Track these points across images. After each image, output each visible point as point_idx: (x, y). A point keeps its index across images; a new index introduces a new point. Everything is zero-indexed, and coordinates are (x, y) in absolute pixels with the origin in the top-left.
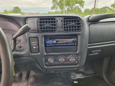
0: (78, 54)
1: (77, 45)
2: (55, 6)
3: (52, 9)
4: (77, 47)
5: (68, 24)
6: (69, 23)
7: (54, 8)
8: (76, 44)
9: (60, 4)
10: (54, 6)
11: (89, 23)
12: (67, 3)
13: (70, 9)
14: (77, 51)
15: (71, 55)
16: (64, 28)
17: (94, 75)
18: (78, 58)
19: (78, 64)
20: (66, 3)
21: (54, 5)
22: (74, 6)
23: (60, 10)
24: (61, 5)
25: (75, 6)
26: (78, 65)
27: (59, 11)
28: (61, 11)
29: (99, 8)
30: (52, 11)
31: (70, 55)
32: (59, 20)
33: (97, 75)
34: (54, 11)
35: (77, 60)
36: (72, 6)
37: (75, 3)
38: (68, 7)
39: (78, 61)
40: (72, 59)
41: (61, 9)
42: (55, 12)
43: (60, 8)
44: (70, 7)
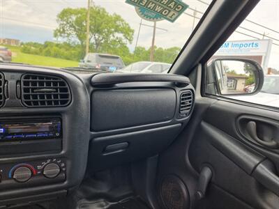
0: (64, 157)
1: (61, 136)
2: (64, 30)
3: (56, 35)
4: (62, 141)
5: (36, 89)
6: (40, 88)
7: (63, 35)
8: (58, 134)
9: (77, 27)
10: (62, 30)
11: (92, 89)
12: (95, 26)
13: (102, 42)
14: (62, 150)
15: (49, 161)
16: (27, 97)
17: (131, 197)
18: (65, 167)
19: (65, 181)
20: (92, 27)
21: (63, 26)
22: (111, 35)
23: (78, 41)
24: (79, 29)
25: (114, 36)
26: (66, 183)
27: (74, 42)
28: (80, 43)
29: (164, 49)
30: (55, 39)
31: (45, 159)
32: (12, 78)
33: (138, 196)
34: (61, 40)
35: (64, 169)
36: (107, 35)
37: (113, 30)
38: (97, 37)
39: (65, 172)
40: (51, 170)
41: (80, 39)
42: (65, 43)
43: (78, 36)
44: (103, 38)
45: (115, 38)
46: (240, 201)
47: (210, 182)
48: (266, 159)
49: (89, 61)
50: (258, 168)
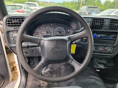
1: (115, 40)
6: (114, 24)
14: (114, 44)
15: (109, 47)
18: (113, 50)
19: (112, 54)
31: (108, 46)
32: (107, 21)
49: (82, 10)
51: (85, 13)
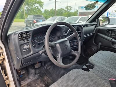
13: (30, 9)
22: (33, 6)
37: (34, 3)
38: (27, 7)
44: (30, 7)
45: (35, 7)
46: (107, 48)
47: (101, 46)
48: (113, 38)
50: (112, 40)
51: (34, 21)
